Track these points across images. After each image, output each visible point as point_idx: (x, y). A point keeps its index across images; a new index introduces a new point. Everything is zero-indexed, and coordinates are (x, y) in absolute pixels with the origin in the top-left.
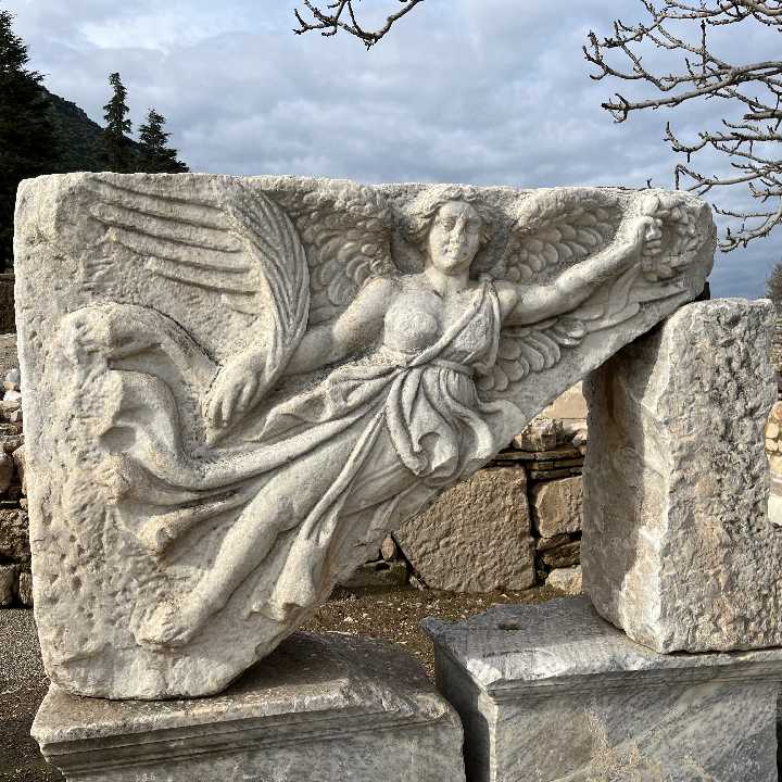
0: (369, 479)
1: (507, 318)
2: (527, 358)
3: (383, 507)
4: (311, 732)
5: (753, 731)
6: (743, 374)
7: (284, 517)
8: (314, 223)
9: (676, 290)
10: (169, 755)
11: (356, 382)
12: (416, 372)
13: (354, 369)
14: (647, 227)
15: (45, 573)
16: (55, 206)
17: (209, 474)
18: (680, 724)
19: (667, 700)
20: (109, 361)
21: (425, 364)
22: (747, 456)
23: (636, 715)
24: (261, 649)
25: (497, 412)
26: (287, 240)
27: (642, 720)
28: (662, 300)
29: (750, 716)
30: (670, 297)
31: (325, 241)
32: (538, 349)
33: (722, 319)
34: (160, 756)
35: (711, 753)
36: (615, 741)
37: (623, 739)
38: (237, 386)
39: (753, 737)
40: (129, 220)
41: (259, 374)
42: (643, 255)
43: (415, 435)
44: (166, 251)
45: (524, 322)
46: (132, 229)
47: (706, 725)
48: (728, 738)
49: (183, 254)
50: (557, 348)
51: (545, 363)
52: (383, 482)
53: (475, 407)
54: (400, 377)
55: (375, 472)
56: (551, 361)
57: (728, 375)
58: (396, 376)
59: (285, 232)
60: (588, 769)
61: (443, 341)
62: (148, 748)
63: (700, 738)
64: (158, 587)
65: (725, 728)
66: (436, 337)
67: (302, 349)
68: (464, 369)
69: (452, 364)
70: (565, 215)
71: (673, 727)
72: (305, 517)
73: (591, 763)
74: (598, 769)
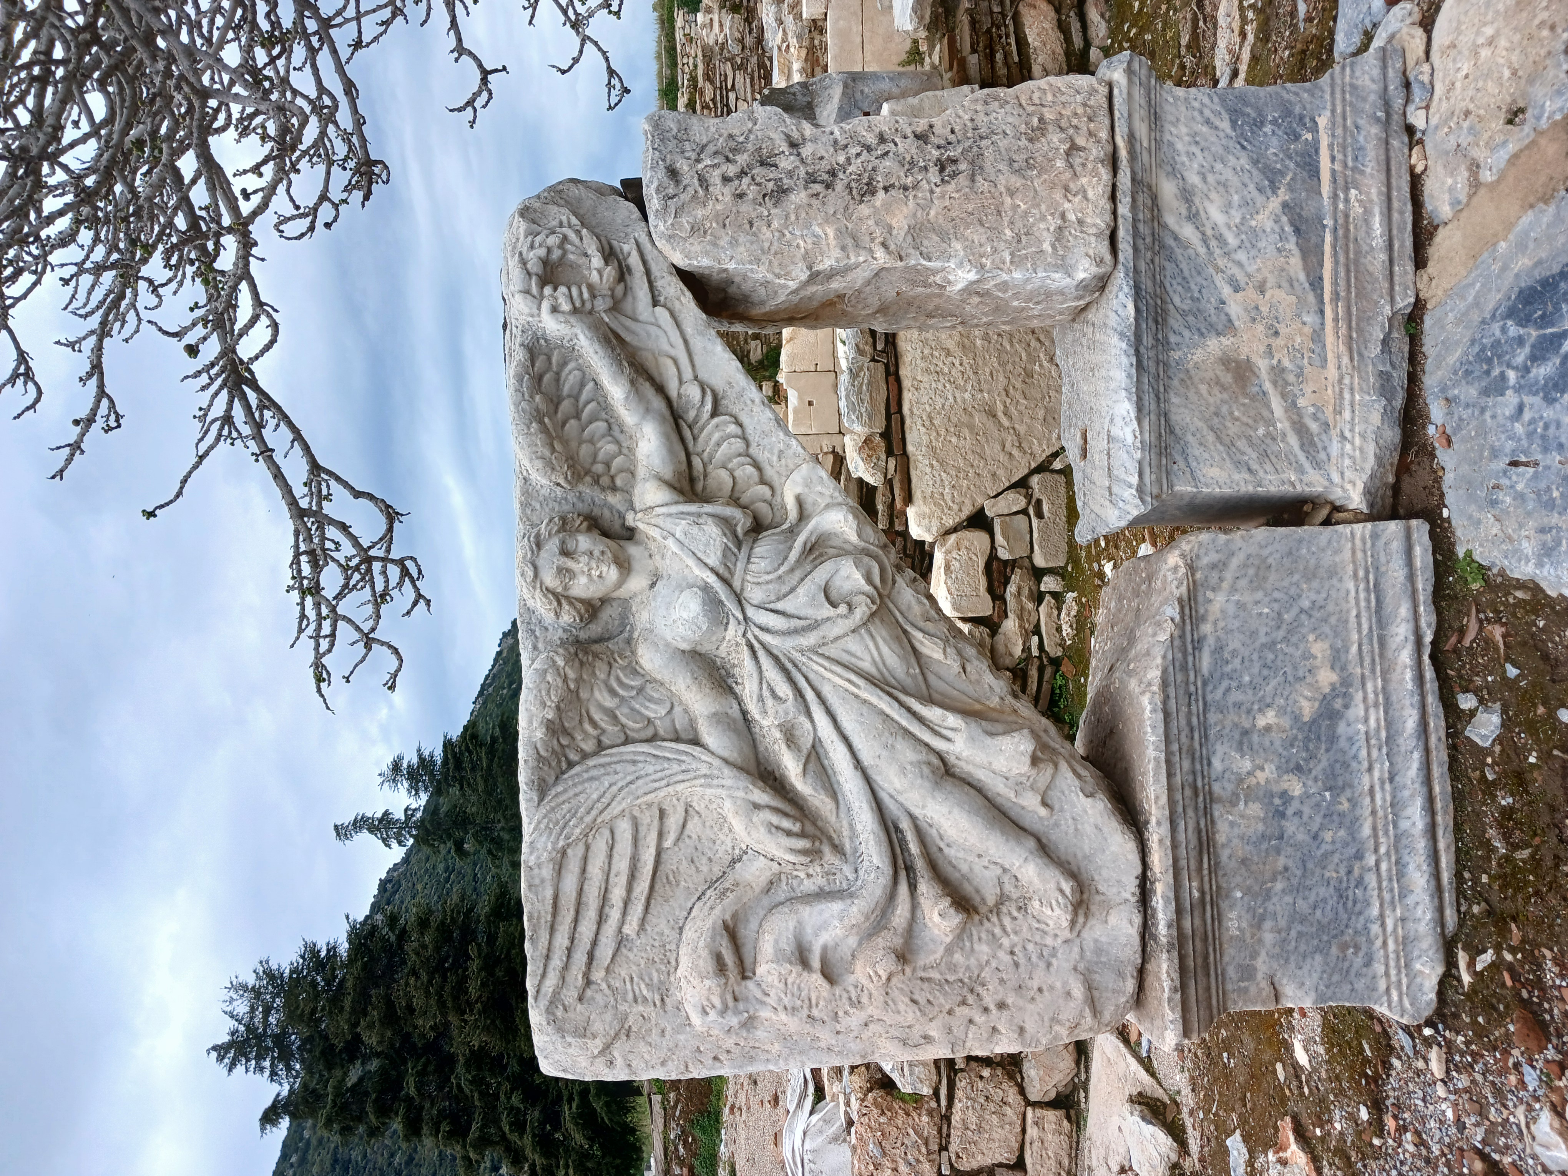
0: (881, 666)
1: (680, 491)
2: (730, 460)
3: (917, 645)
4: (1192, 730)
5: (1225, 125)
6: (742, 159)
7: (926, 770)
8: (573, 738)
9: (635, 254)
10: (1208, 898)
11: (765, 686)
12: (750, 612)
13: (748, 689)
14: (555, 310)
15: (989, 1039)
16: (569, 1039)
17: (876, 861)
18: (1209, 232)
19: (1178, 251)
20: (744, 978)
21: (740, 602)
22: (853, 151)
23: (1196, 295)
24: (1089, 789)
25: (800, 502)
26: (595, 773)
27: (1202, 286)
28: (648, 273)
29: (1205, 129)
30: (645, 262)
31: (594, 724)
32: (719, 445)
33: (671, 191)
34: (1208, 908)
35: (1252, 187)
36: (1230, 326)
37: (1227, 315)
38: (770, 832)
39: (1234, 123)
40: (580, 958)
41: (757, 806)
42: (590, 313)
43: (827, 611)
44: (615, 915)
45: (684, 466)
46: (591, 956)
48: (1232, 160)
49: (617, 894)
50: (716, 420)
51: (736, 436)
52: (885, 650)
53: (793, 532)
54: (757, 631)
55: (874, 662)
56: (732, 428)
57: (746, 180)
58: (756, 637)
59: (586, 776)
60: (1262, 365)
61: (712, 579)
62: (1197, 921)
63: (1230, 204)
64: (1010, 913)
66: (706, 588)
67: (726, 754)
68: (745, 549)
69: (740, 565)
70: (546, 420)
71: (1213, 243)
72: (927, 745)
73: (1255, 359)
74: (1262, 349)
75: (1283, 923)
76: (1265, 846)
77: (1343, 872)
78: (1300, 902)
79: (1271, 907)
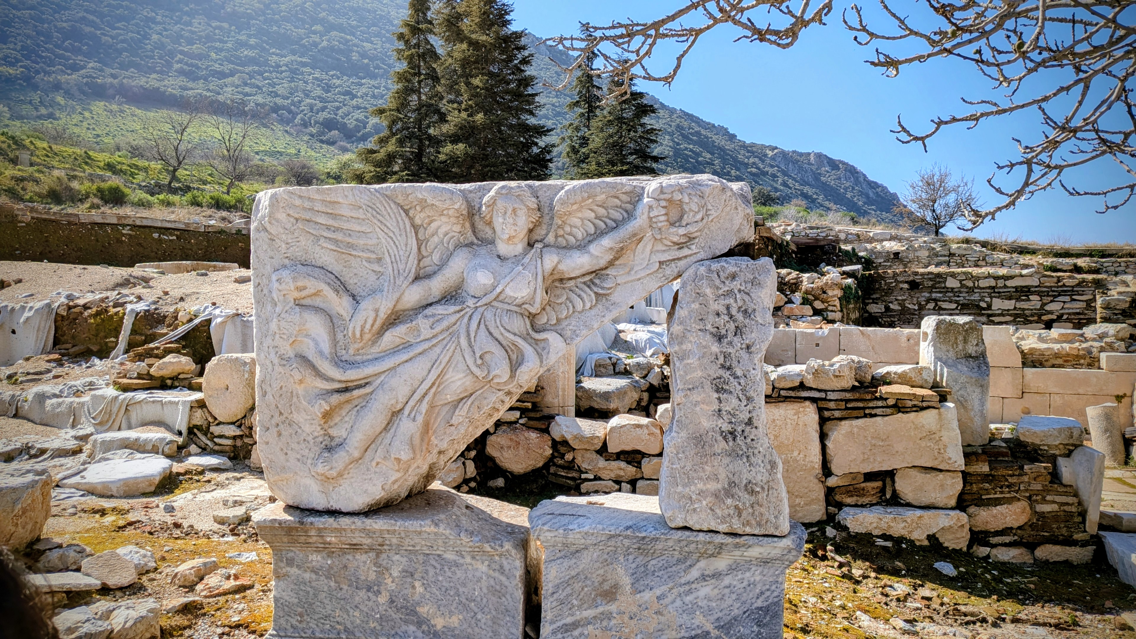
0: (450, 381)
1: (552, 274)
2: (571, 302)
3: (464, 401)
5: (759, 603)
6: (740, 316)
7: (393, 402)
9: (690, 252)
10: (327, 546)
12: (480, 311)
13: (439, 308)
14: (650, 206)
15: (262, 426)
17: (348, 372)
18: (693, 586)
19: (683, 566)
20: (294, 300)
21: (486, 305)
23: (656, 574)
25: (545, 341)
27: (661, 578)
28: (679, 259)
29: (757, 591)
32: (579, 296)
34: (322, 546)
35: (720, 615)
36: (637, 591)
37: (644, 590)
38: (364, 316)
39: (760, 609)
41: (377, 310)
42: (651, 226)
43: (478, 352)
45: (567, 276)
46: (309, 221)
47: (716, 591)
48: (736, 605)
50: (593, 295)
51: (584, 306)
53: (528, 335)
54: (469, 313)
55: (453, 377)
56: (588, 304)
58: (466, 313)
59: (400, 219)
60: (613, 607)
61: (498, 290)
63: (710, 600)
65: (734, 596)
66: (492, 288)
67: (406, 294)
69: (505, 306)
71: (687, 588)
72: (408, 403)
73: (617, 603)
74: (622, 609)
75: (314, 584)
76: (353, 579)
77: (338, 619)
78: (324, 595)
79: (322, 578)
